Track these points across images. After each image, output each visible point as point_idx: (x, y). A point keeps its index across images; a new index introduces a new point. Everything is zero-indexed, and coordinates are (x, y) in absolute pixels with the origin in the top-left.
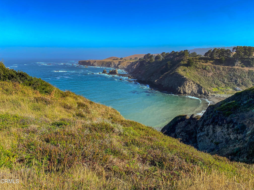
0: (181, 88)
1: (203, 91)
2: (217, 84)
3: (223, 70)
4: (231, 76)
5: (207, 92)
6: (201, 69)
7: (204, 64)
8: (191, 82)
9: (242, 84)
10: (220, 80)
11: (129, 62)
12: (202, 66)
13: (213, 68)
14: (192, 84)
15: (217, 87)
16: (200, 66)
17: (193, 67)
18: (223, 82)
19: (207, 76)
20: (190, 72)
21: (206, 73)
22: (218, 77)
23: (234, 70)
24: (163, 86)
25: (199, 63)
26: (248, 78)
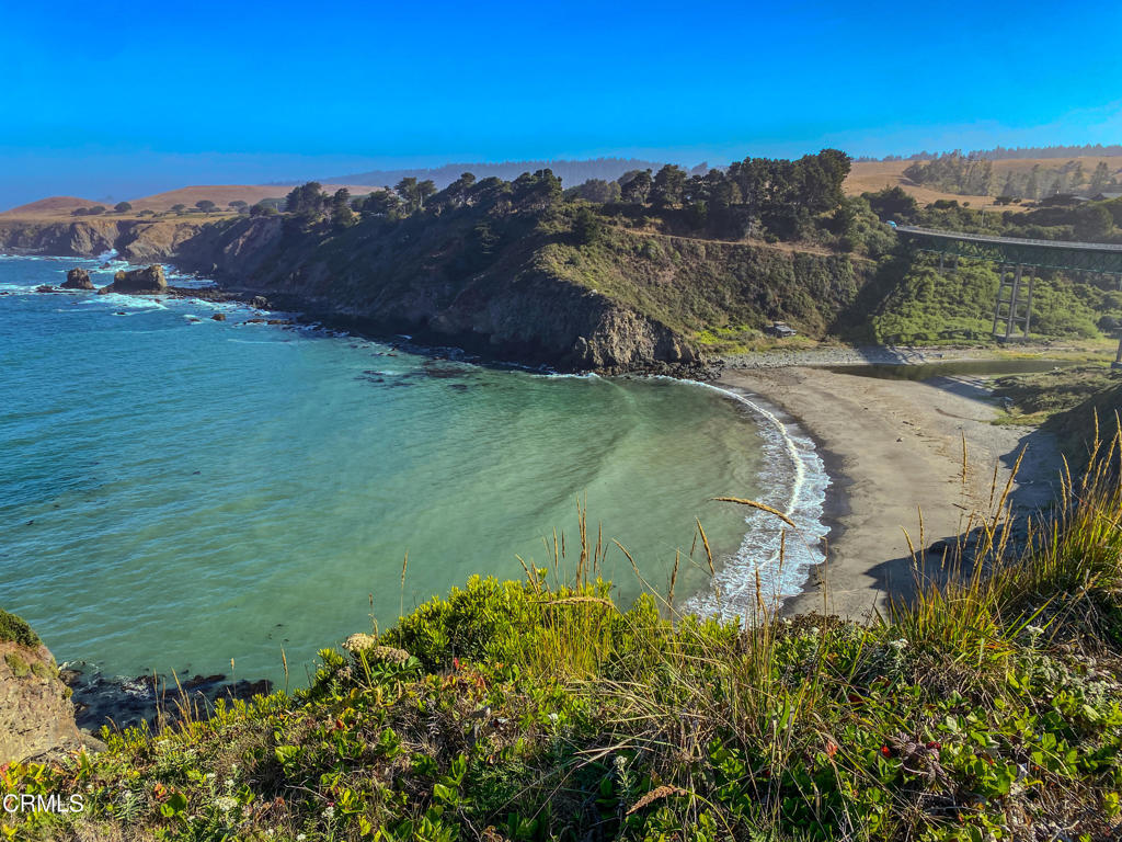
0: (594, 344)
1: (677, 348)
2: (702, 315)
3: (708, 254)
4: (739, 278)
5: (692, 351)
6: (628, 253)
7: (637, 233)
8: (629, 314)
9: (784, 306)
10: (708, 299)
11: (185, 225)
12: (631, 240)
13: (672, 249)
14: (630, 320)
15: (706, 328)
16: (622, 241)
17: (599, 247)
18: (721, 305)
19: (659, 282)
20: (595, 271)
21: (652, 270)
22: (698, 283)
23: (748, 254)
24: (493, 340)
25: (615, 229)
26: (798, 282)
